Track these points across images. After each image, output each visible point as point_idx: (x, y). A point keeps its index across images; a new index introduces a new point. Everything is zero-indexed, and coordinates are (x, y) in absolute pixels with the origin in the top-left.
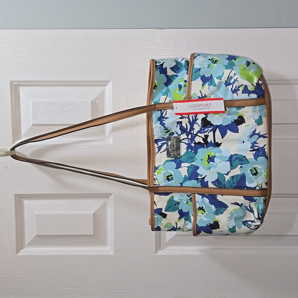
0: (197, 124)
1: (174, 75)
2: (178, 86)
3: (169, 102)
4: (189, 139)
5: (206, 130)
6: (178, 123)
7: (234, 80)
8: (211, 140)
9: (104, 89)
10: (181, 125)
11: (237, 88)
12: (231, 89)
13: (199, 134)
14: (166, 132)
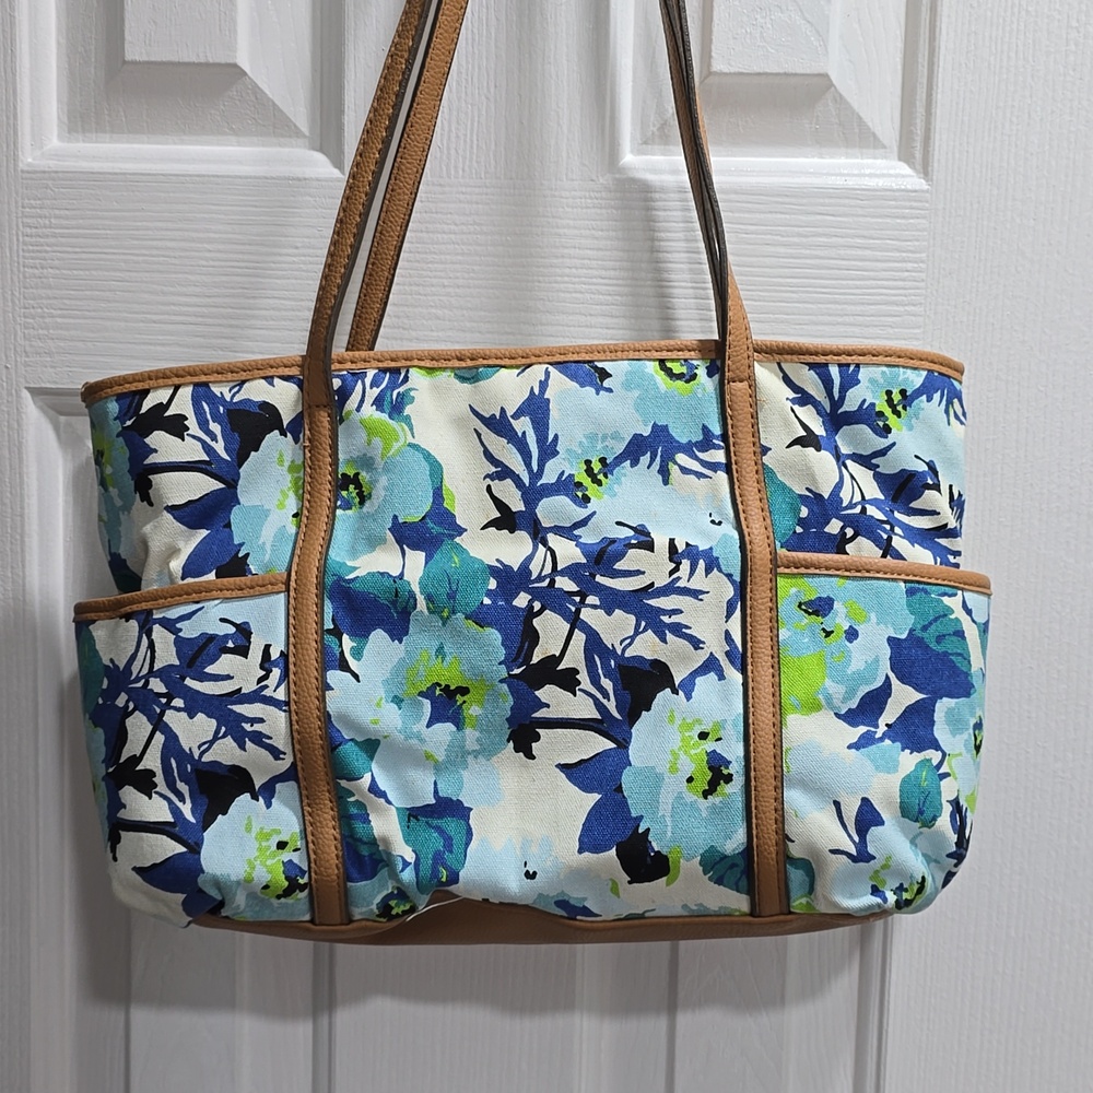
9: (884, 147)
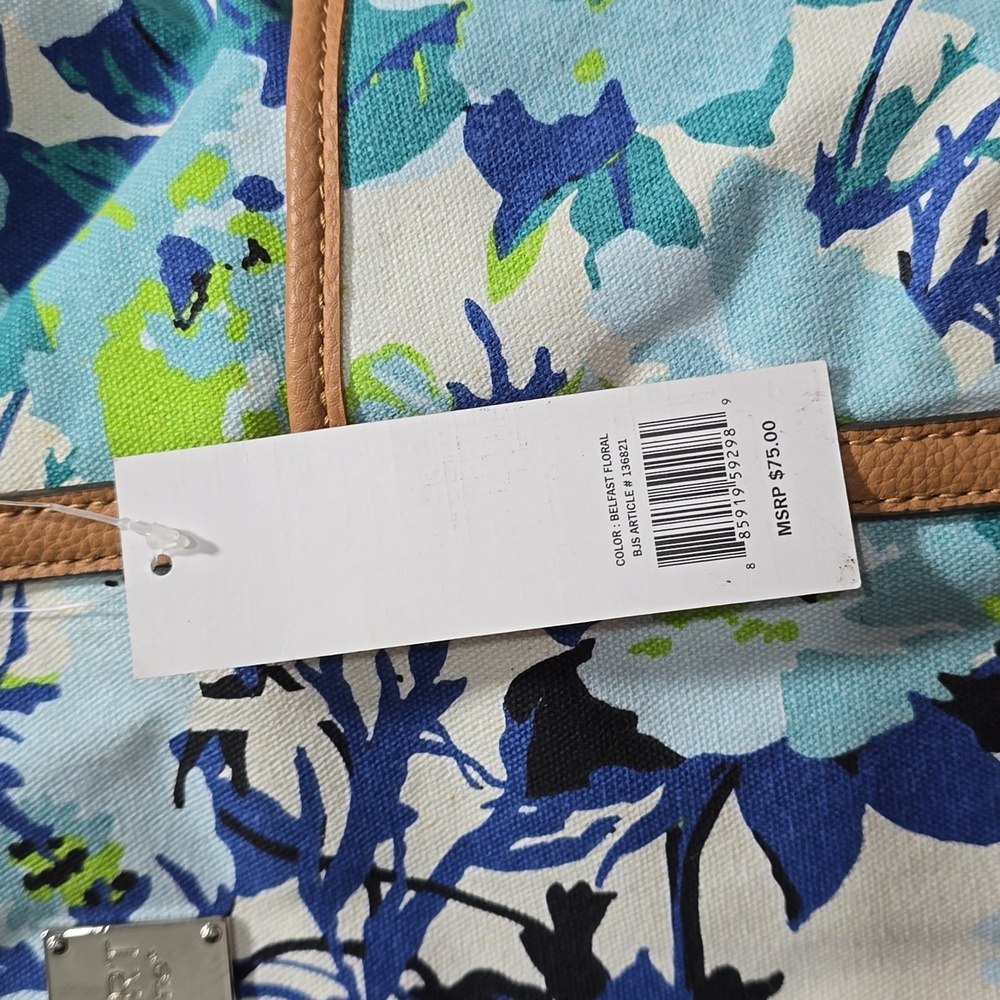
0: (447, 749)
1: (103, 143)
2: (156, 263)
3: (40, 483)
4: (351, 948)
5: (577, 824)
6: (190, 748)
7: (934, 147)
8: (643, 955)
10: (227, 773)
11: (986, 253)
12: (896, 272)
13: (474, 880)
14: (31, 883)
